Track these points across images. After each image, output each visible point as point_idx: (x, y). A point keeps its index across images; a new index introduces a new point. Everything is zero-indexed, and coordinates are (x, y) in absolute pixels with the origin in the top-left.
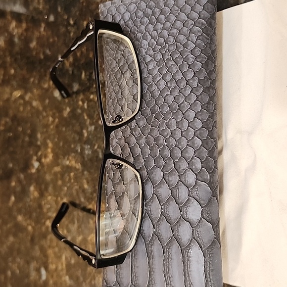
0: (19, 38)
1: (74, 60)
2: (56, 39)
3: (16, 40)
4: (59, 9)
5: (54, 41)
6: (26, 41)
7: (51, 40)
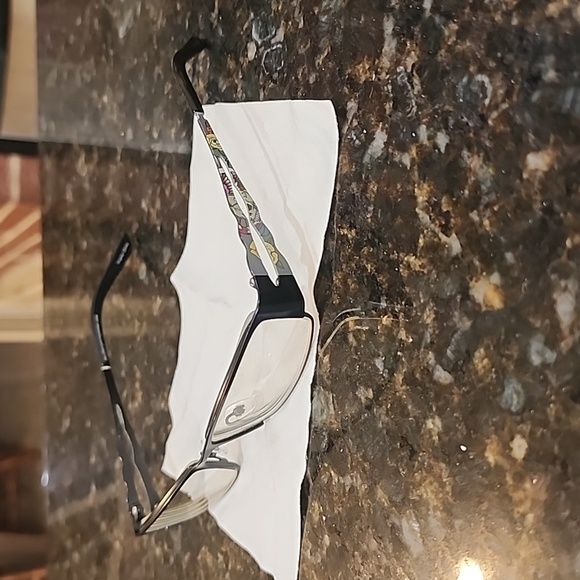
0: (91, 181)
1: (162, 204)
2: (137, 171)
3: (87, 185)
4: (138, 116)
5: (134, 176)
6: (99, 183)
7: (131, 175)
